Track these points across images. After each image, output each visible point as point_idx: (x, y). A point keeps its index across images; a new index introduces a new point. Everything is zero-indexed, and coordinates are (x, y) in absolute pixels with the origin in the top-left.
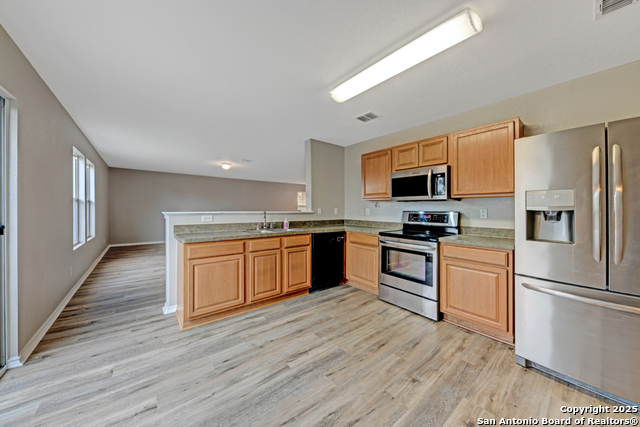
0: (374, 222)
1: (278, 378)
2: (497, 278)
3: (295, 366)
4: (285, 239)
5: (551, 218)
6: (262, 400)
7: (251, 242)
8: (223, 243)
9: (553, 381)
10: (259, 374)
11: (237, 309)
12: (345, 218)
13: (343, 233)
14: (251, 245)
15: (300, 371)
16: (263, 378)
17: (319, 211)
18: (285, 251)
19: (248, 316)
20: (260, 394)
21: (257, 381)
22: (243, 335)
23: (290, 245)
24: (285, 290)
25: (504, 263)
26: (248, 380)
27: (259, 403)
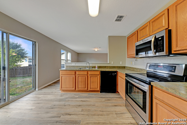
0: (135, 68)
4: (89, 72)
7: (77, 72)
8: (69, 71)
11: (72, 91)
12: (126, 66)
13: (116, 72)
14: (77, 73)
17: (112, 63)
18: (89, 76)
19: (76, 94)
22: (67, 99)
23: (91, 74)
24: (89, 89)
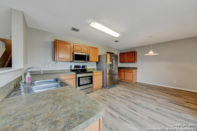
1: (125, 119)
3: (118, 116)
6: (134, 121)
10: (126, 125)
15: (119, 114)
16: (127, 123)
20: (133, 122)
21: (129, 125)
26: (130, 128)
27: (136, 122)
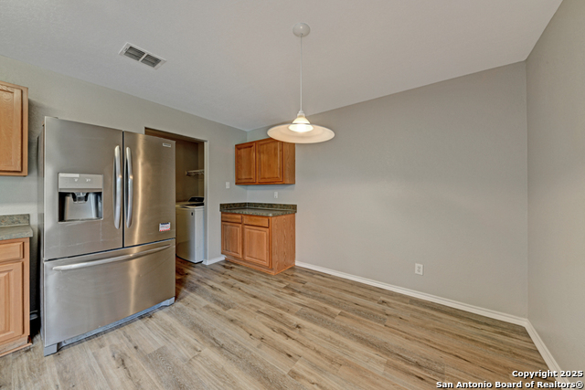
2: (8, 278)
5: (80, 199)
9: (86, 343)
25: (18, 255)
